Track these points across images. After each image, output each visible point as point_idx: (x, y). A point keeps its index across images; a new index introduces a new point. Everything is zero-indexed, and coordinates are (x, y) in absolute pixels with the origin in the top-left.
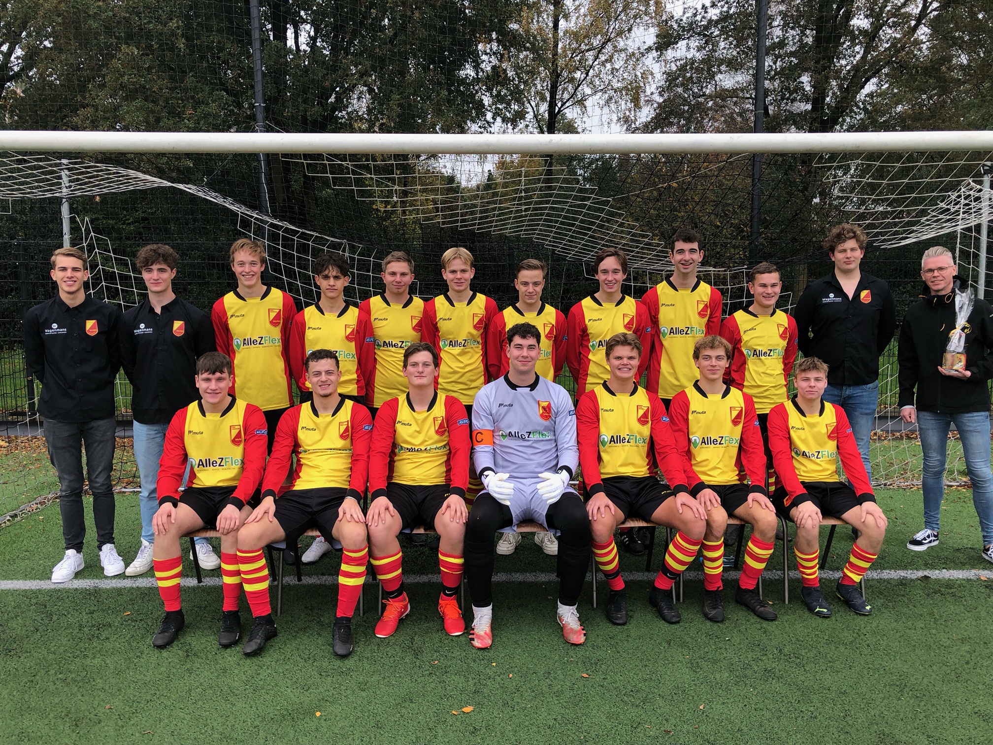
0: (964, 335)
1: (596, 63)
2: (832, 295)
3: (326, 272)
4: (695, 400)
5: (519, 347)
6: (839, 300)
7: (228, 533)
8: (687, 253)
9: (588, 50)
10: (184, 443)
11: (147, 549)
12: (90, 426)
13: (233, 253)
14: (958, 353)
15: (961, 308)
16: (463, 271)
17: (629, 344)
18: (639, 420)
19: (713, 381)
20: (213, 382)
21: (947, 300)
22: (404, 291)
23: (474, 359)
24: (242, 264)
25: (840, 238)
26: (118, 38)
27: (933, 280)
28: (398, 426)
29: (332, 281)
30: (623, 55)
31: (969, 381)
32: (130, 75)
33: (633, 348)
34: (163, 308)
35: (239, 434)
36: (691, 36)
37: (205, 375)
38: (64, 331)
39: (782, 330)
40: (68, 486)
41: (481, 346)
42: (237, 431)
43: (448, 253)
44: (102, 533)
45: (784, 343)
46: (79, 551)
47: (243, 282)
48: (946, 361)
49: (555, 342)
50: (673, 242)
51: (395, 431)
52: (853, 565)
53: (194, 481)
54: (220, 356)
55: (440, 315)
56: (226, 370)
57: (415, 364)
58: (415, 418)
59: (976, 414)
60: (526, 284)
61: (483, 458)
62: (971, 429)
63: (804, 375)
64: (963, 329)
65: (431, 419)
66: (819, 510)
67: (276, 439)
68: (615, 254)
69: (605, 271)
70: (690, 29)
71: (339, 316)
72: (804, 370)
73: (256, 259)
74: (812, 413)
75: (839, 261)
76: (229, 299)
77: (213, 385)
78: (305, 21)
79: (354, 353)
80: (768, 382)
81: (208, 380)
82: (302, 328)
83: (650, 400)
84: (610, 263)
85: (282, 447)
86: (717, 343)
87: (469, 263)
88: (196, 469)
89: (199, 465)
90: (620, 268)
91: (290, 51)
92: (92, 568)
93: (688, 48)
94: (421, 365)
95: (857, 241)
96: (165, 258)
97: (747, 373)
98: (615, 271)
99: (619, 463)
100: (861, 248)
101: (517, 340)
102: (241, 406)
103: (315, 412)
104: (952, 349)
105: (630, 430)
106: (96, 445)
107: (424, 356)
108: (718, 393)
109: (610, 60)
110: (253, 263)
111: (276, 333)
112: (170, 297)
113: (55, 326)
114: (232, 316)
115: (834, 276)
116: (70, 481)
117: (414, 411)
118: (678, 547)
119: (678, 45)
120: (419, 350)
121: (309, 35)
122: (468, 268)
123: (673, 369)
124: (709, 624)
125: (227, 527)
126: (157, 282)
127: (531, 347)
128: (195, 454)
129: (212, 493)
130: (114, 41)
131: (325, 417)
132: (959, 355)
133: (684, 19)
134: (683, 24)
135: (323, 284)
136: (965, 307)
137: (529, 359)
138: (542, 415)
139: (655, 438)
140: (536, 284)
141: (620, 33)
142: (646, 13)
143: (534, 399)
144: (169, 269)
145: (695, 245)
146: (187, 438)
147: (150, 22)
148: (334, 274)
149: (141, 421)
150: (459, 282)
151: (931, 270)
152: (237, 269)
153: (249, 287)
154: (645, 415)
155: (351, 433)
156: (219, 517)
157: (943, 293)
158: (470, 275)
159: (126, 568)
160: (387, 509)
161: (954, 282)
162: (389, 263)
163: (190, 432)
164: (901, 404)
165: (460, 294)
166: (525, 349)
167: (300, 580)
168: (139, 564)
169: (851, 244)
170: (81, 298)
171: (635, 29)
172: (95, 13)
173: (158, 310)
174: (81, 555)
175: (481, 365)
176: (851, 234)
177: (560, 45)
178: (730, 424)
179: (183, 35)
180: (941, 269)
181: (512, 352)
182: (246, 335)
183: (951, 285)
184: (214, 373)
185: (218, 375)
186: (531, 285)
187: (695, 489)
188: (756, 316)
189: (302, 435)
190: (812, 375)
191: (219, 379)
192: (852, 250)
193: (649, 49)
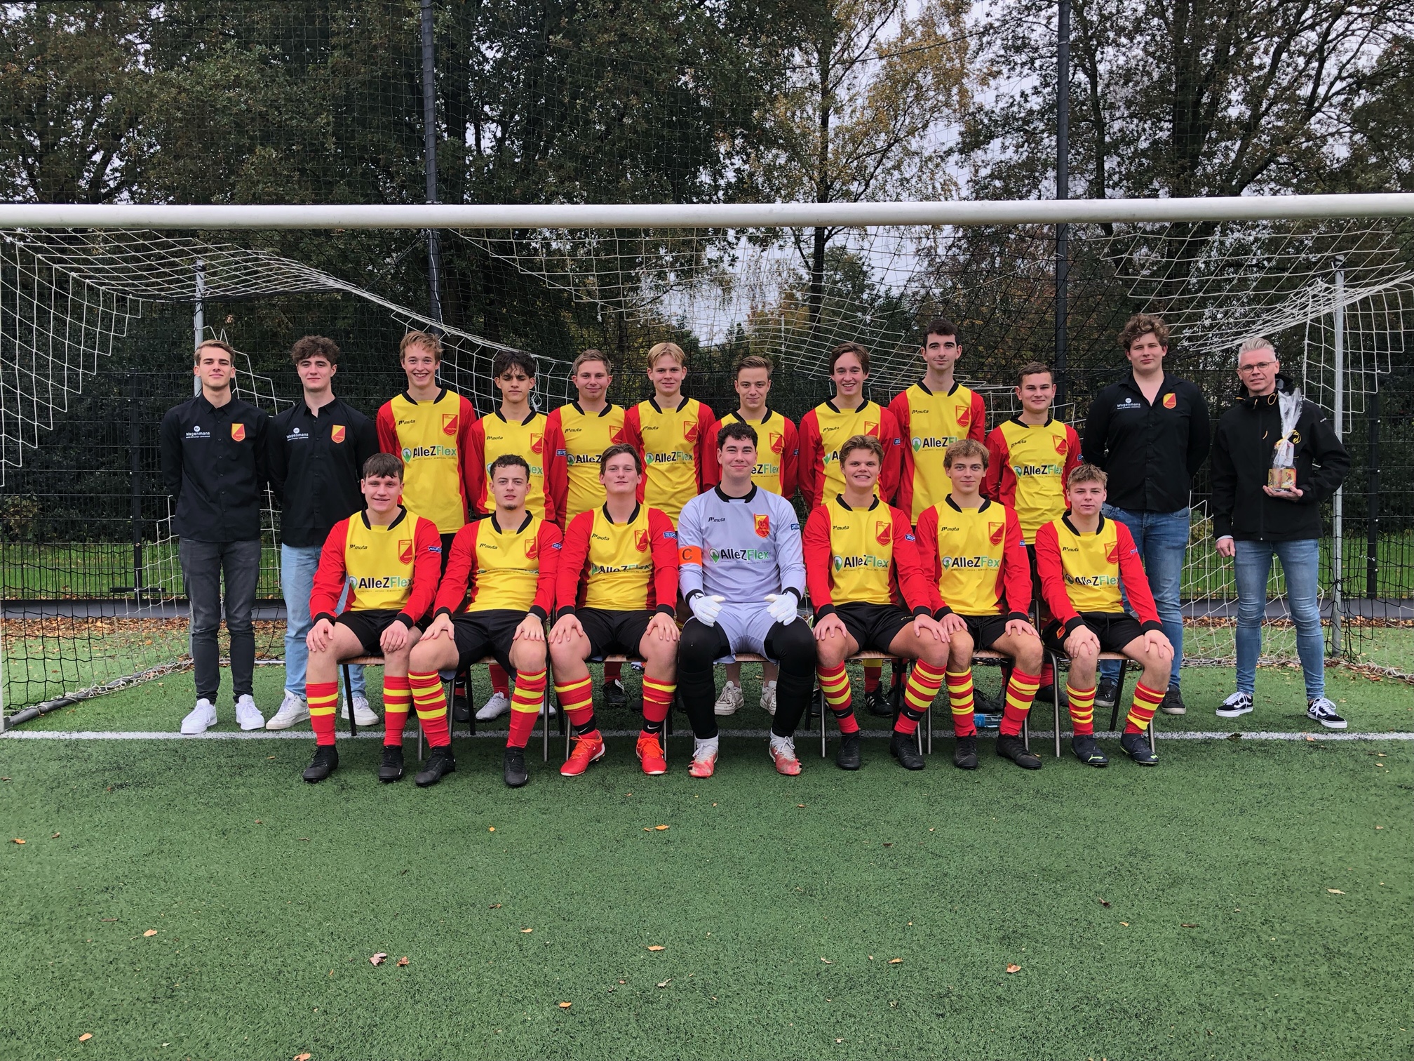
0: (1292, 446)
1: (879, 170)
2: (1128, 400)
3: (509, 371)
4: (946, 516)
5: (733, 449)
6: (1138, 405)
7: (393, 651)
8: (942, 347)
9: (869, 154)
10: (343, 559)
11: (292, 701)
12: (233, 549)
13: (404, 347)
14: (1287, 468)
15: (1287, 413)
16: (674, 370)
17: (868, 447)
18: (879, 539)
19: (967, 494)
20: (382, 486)
21: (1271, 402)
22: (601, 395)
23: (687, 475)
24: (414, 360)
25: (1136, 332)
26: (251, 138)
27: (1253, 378)
28: (593, 540)
29: (515, 382)
30: (917, 160)
31: (1301, 502)
32: (266, 183)
33: (872, 453)
34: (320, 410)
35: (409, 550)
36: (1008, 132)
37: (374, 478)
38: (207, 434)
39: (1058, 442)
40: (204, 621)
41: (693, 462)
42: (407, 547)
43: (656, 349)
44: (239, 681)
45: (1063, 458)
46: (213, 702)
47: (414, 381)
48: (1273, 478)
49: (784, 456)
50: (926, 335)
51: (589, 547)
52: (1136, 708)
53: (353, 604)
54: (389, 460)
55: (644, 423)
56: (397, 474)
57: (615, 468)
58: (612, 531)
59: (1303, 542)
60: (747, 384)
61: (690, 578)
62: (1298, 560)
63: (1078, 486)
64: (1291, 439)
65: (631, 533)
66: (1095, 636)
67: (451, 558)
68: (854, 349)
69: (842, 370)
70: (1007, 122)
71: (523, 424)
72: (1079, 480)
73: (431, 355)
74: (1088, 530)
75: (1136, 359)
76: (398, 402)
77: (381, 490)
78: (489, 119)
79: (541, 467)
80: (1043, 504)
81: (376, 484)
82: (480, 439)
83: (893, 515)
84: (847, 360)
85: (457, 569)
86: (972, 450)
87: (680, 361)
88: (356, 590)
89: (361, 585)
90: (859, 366)
91: (469, 150)
92: (227, 721)
93: (1004, 148)
94: (621, 469)
95: (1157, 335)
96: (325, 351)
97: (1017, 495)
98: (854, 370)
99: (852, 587)
100: (1162, 344)
101: (730, 441)
102: (411, 520)
103: (498, 528)
104: (1280, 463)
105: (868, 550)
106: (237, 572)
107: (624, 459)
108: (974, 506)
109: (897, 167)
110: (426, 360)
111: (451, 442)
112: (328, 398)
113: (197, 428)
114: (400, 422)
115: (1131, 378)
116: (207, 615)
117: (612, 522)
118: (919, 679)
119: (991, 146)
120: (619, 452)
121: (495, 136)
122: (679, 366)
123: (927, 490)
124: (957, 770)
125: (393, 643)
126: (314, 377)
127: (746, 450)
128: (356, 572)
129: (372, 617)
130: (245, 141)
131: (509, 534)
132: (1288, 471)
133: (997, 110)
134: (994, 117)
135: (504, 385)
136: (1292, 412)
137: (744, 464)
138: (758, 531)
139: (897, 560)
140: (759, 384)
141: (911, 132)
142: (947, 104)
143: (750, 513)
144: (329, 363)
145: (952, 339)
146: (348, 552)
147: (291, 119)
148: (518, 373)
149: (291, 544)
150: (668, 383)
151: (1250, 367)
152: (408, 366)
153: (422, 388)
154: (886, 533)
155: (538, 551)
156: (384, 633)
157: (1265, 394)
158: (681, 375)
159: (266, 722)
160: (574, 627)
161: (1277, 382)
162: (581, 362)
163: (352, 546)
164: (1217, 535)
165: (669, 399)
166: (740, 452)
167: (473, 733)
168: (282, 718)
169: (1149, 338)
170: (226, 397)
171: (931, 125)
172: (224, 106)
173: (315, 413)
174: (213, 708)
175: (695, 484)
176: (1149, 327)
177: (831, 146)
178: (988, 542)
179: (334, 134)
180: (1261, 365)
181: (724, 457)
182: (417, 444)
183: (1273, 386)
184: (383, 477)
185: (388, 478)
186: (753, 385)
187: (940, 613)
188: (1026, 426)
189: (480, 551)
190: (1088, 485)
191: (389, 484)
192: (1151, 346)
193: (950, 152)
